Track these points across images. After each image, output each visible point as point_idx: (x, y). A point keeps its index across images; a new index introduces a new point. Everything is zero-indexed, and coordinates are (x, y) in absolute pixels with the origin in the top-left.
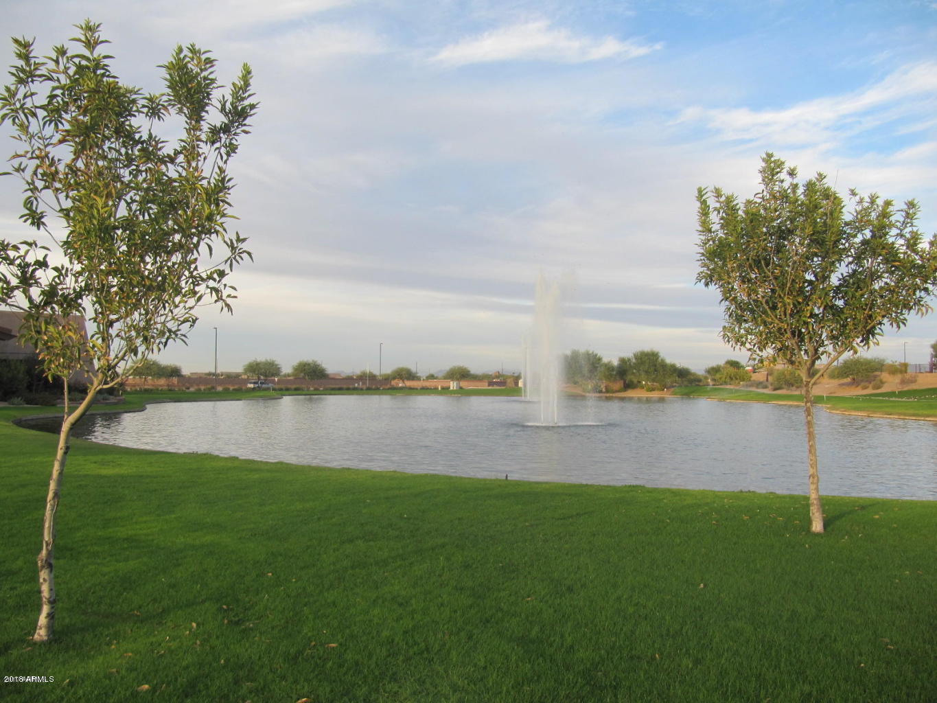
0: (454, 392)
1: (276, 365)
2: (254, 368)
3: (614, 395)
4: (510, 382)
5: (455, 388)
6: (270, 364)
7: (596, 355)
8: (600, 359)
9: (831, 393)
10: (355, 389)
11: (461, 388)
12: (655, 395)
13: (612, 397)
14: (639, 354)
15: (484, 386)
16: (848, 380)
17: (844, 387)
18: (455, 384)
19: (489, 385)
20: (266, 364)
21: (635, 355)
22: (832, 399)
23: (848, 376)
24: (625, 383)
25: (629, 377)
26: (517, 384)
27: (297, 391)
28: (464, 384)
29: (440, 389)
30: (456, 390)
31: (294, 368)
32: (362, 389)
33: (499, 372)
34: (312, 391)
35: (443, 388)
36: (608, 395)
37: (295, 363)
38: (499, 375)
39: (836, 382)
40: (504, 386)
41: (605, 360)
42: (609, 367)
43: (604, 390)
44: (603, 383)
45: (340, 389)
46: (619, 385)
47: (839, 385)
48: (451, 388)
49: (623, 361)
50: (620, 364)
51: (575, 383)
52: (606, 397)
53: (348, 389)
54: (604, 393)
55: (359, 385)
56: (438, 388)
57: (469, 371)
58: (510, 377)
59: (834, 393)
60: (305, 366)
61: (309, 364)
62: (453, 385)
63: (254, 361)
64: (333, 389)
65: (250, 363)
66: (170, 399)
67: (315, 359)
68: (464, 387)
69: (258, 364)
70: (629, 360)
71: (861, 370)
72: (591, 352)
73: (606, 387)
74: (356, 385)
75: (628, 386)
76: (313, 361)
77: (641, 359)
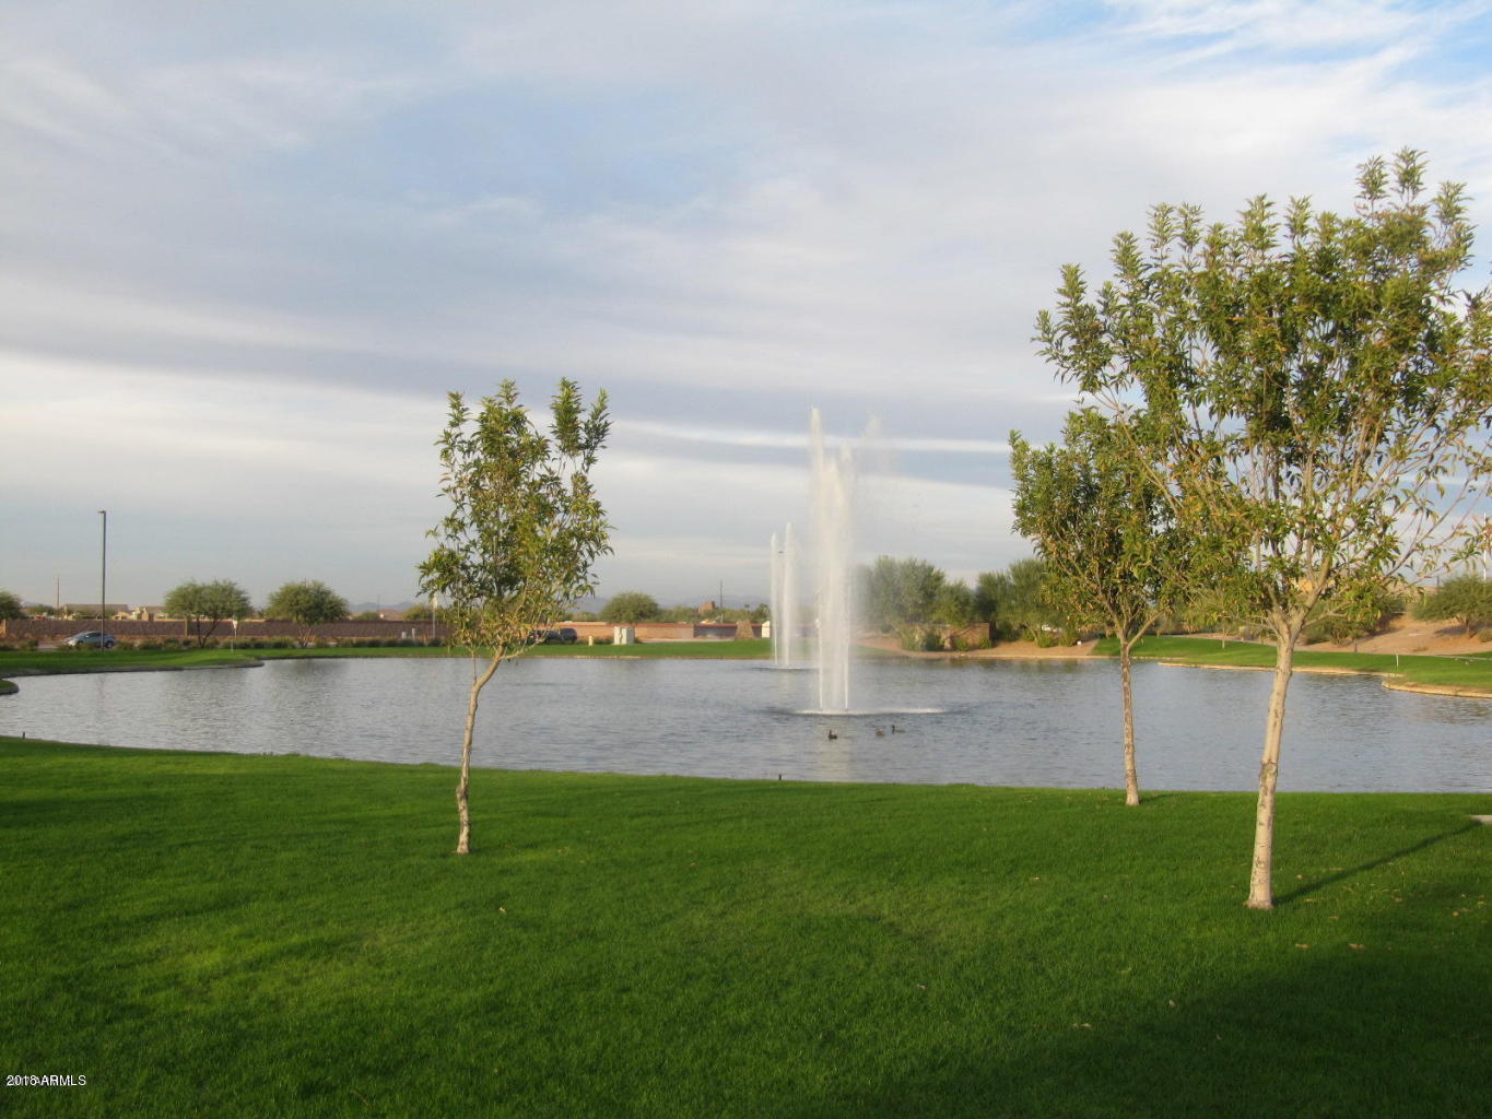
0: (621, 650)
1: (239, 593)
2: (188, 599)
3: (970, 655)
4: (743, 626)
5: (624, 642)
6: (224, 590)
7: (931, 569)
8: (939, 578)
9: (1419, 650)
10: (407, 644)
11: (637, 641)
12: (1059, 654)
13: (967, 659)
14: (1023, 566)
15: (684, 635)
16: (1454, 622)
17: (1446, 636)
18: (624, 631)
19: (695, 635)
20: (216, 590)
21: (1014, 569)
22: (1413, 664)
23: (1452, 614)
24: (992, 628)
25: (1003, 616)
26: (757, 630)
27: (280, 650)
28: (641, 632)
29: (591, 643)
30: (626, 646)
31: (272, 598)
32: (421, 645)
33: (713, 604)
34: (312, 648)
35: (598, 642)
36: (956, 655)
37: (276, 588)
38: (714, 611)
39: (1430, 627)
40: (728, 635)
41: (951, 578)
42: (957, 593)
43: (947, 645)
44: (944, 628)
45: (374, 644)
46: (979, 633)
47: (1437, 632)
48: (617, 642)
49: (989, 582)
50: (979, 589)
51: (886, 629)
52: (953, 660)
53: (392, 644)
54: (947, 650)
55: (409, 633)
56: (588, 643)
57: (656, 605)
58: (742, 614)
59: (1425, 649)
60: (298, 594)
61: (306, 591)
62: (620, 635)
63: (191, 585)
64: (359, 645)
65: (180, 589)
66: (38, 667)
67: (320, 580)
68: (642, 639)
69: (197, 591)
70: (1002, 579)
71: (1478, 602)
72: (918, 564)
73: (952, 638)
74: (404, 635)
75: (998, 636)
76: (315, 583)
77: (1028, 576)
